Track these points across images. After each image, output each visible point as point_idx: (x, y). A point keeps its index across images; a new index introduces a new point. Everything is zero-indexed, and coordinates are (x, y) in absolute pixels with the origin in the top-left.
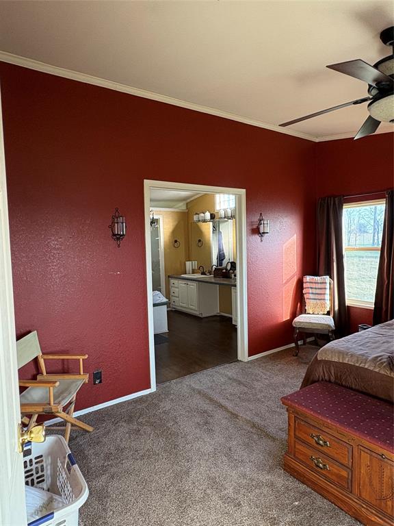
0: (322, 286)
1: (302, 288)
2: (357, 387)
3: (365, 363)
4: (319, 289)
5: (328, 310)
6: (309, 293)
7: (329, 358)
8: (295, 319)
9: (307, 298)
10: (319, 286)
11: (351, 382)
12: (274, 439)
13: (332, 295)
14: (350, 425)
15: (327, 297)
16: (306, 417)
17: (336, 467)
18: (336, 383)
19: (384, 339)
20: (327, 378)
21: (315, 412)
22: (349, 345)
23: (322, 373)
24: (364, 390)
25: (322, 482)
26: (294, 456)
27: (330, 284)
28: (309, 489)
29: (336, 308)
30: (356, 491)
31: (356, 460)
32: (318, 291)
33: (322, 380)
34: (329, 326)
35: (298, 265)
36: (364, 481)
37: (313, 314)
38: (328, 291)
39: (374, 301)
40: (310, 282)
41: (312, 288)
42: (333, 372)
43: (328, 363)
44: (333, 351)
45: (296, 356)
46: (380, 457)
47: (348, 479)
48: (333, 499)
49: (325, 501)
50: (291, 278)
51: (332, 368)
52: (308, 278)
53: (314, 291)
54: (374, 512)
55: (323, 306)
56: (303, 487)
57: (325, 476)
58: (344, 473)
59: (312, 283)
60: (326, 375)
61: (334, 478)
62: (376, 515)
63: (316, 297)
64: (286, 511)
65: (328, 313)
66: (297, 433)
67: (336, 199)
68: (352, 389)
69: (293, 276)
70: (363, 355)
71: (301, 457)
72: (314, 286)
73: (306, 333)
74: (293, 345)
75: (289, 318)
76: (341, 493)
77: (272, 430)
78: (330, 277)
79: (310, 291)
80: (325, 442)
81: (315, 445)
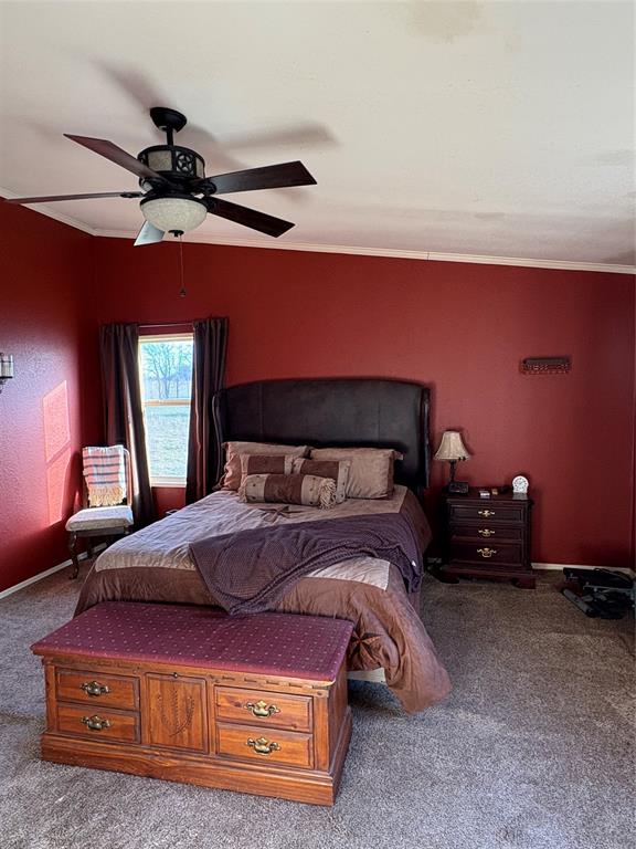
0: (113, 461)
1: (81, 468)
2: (152, 597)
3: (161, 560)
4: (108, 466)
5: (124, 496)
6: (93, 474)
7: (112, 565)
8: (71, 519)
9: (91, 483)
10: (109, 461)
11: (144, 592)
12: (26, 721)
13: (129, 473)
14: (135, 650)
15: (122, 477)
16: (73, 662)
17: (118, 717)
18: (123, 600)
19: (190, 523)
20: (110, 596)
21: (86, 648)
22: (141, 541)
23: (102, 591)
24: (161, 599)
25: (100, 748)
26: (59, 730)
27: (125, 456)
28: (83, 770)
29: (137, 493)
30: (147, 739)
31: (144, 696)
32: (107, 470)
33: (103, 600)
34: (125, 521)
35: (74, 432)
36: (156, 719)
37: (101, 506)
38: (122, 469)
39: (186, 476)
40: (93, 457)
41: (96, 466)
42: (118, 585)
43: (110, 573)
44: (117, 555)
45: (75, 577)
46: (172, 678)
47: (135, 726)
48: (117, 766)
49: (106, 774)
50: (60, 454)
51: (117, 579)
52: (90, 451)
53: (101, 470)
54: (169, 754)
55: (116, 491)
56: (72, 771)
57: (105, 737)
58: (130, 721)
59: (97, 457)
60: (109, 591)
61: (118, 735)
62: (172, 758)
63: (106, 478)
64: (42, 819)
65: (125, 502)
66: (60, 693)
67: (128, 328)
68: (143, 601)
69: (65, 449)
70: (158, 551)
71: (68, 727)
72: (100, 462)
73: (92, 538)
74: (70, 562)
75: (60, 520)
76: (126, 752)
77: (24, 707)
78: (125, 447)
79: (95, 470)
80: (102, 688)
81: (90, 699)
